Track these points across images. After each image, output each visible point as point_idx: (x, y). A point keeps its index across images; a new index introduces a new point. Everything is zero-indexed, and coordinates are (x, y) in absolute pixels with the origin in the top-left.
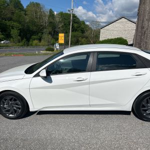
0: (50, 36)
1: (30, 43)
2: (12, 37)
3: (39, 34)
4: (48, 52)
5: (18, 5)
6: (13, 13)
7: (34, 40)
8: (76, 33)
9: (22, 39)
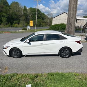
0: (24, 22)
1: (13, 25)
2: (2, 22)
3: (18, 20)
4: (24, 31)
5: (6, 3)
6: (3, 8)
7: (15, 23)
8: (39, 20)
9: (8, 23)
